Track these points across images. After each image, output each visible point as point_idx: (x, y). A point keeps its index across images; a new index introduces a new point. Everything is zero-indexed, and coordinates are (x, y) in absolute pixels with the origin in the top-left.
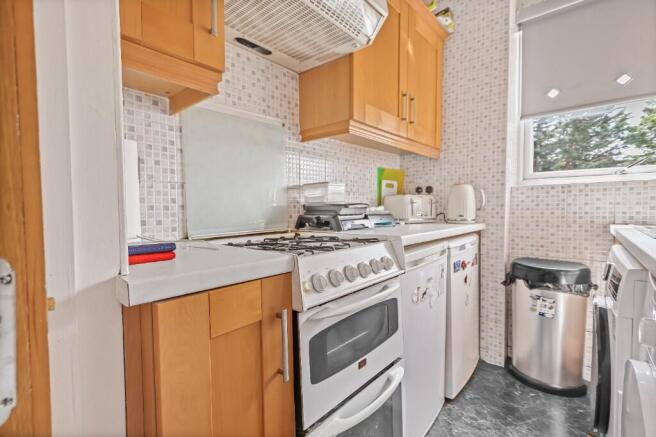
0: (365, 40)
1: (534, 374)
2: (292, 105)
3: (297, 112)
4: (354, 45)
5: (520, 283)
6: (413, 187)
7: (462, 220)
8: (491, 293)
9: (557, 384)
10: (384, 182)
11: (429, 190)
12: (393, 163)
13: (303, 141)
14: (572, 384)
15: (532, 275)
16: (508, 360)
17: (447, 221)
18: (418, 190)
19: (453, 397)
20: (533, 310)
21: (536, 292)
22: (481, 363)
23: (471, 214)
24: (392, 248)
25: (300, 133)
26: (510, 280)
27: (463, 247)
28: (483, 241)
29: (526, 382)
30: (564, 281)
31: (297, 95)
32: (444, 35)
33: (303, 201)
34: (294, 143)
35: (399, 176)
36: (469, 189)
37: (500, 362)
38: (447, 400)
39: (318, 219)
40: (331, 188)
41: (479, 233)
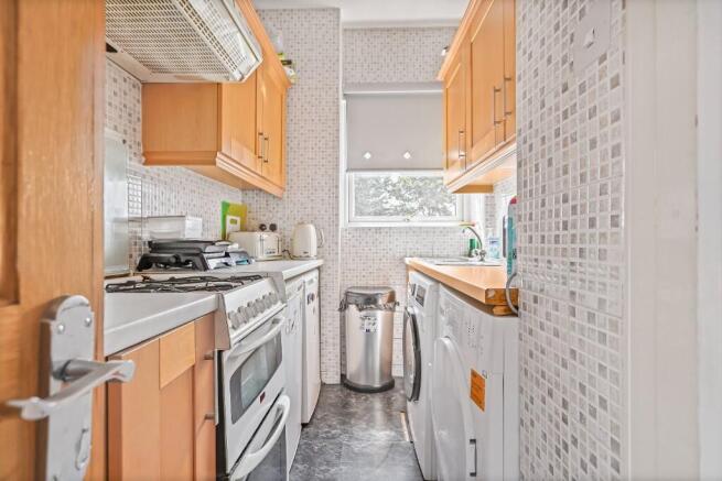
0: (238, 77)
1: (362, 382)
2: (134, 119)
3: (139, 127)
4: (227, 78)
5: (353, 308)
6: (256, 224)
7: (306, 257)
8: (329, 321)
9: (377, 385)
10: (229, 218)
11: (273, 228)
12: (236, 198)
13: (145, 164)
14: (386, 381)
15: (361, 300)
16: (343, 376)
17: (293, 258)
18: (262, 228)
19: (307, 420)
20: (362, 328)
21: (364, 313)
22: (323, 385)
23: (313, 251)
24: (274, 284)
25: (144, 154)
26: (344, 307)
27: (311, 281)
28: (323, 275)
29: (358, 390)
30: (380, 302)
31: (139, 108)
32: (288, 85)
33: (146, 237)
34: (136, 164)
35: (242, 212)
36: (312, 228)
37: (336, 380)
38: (304, 425)
39: (177, 258)
40: (189, 222)
41: (319, 268)
